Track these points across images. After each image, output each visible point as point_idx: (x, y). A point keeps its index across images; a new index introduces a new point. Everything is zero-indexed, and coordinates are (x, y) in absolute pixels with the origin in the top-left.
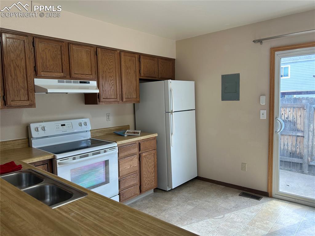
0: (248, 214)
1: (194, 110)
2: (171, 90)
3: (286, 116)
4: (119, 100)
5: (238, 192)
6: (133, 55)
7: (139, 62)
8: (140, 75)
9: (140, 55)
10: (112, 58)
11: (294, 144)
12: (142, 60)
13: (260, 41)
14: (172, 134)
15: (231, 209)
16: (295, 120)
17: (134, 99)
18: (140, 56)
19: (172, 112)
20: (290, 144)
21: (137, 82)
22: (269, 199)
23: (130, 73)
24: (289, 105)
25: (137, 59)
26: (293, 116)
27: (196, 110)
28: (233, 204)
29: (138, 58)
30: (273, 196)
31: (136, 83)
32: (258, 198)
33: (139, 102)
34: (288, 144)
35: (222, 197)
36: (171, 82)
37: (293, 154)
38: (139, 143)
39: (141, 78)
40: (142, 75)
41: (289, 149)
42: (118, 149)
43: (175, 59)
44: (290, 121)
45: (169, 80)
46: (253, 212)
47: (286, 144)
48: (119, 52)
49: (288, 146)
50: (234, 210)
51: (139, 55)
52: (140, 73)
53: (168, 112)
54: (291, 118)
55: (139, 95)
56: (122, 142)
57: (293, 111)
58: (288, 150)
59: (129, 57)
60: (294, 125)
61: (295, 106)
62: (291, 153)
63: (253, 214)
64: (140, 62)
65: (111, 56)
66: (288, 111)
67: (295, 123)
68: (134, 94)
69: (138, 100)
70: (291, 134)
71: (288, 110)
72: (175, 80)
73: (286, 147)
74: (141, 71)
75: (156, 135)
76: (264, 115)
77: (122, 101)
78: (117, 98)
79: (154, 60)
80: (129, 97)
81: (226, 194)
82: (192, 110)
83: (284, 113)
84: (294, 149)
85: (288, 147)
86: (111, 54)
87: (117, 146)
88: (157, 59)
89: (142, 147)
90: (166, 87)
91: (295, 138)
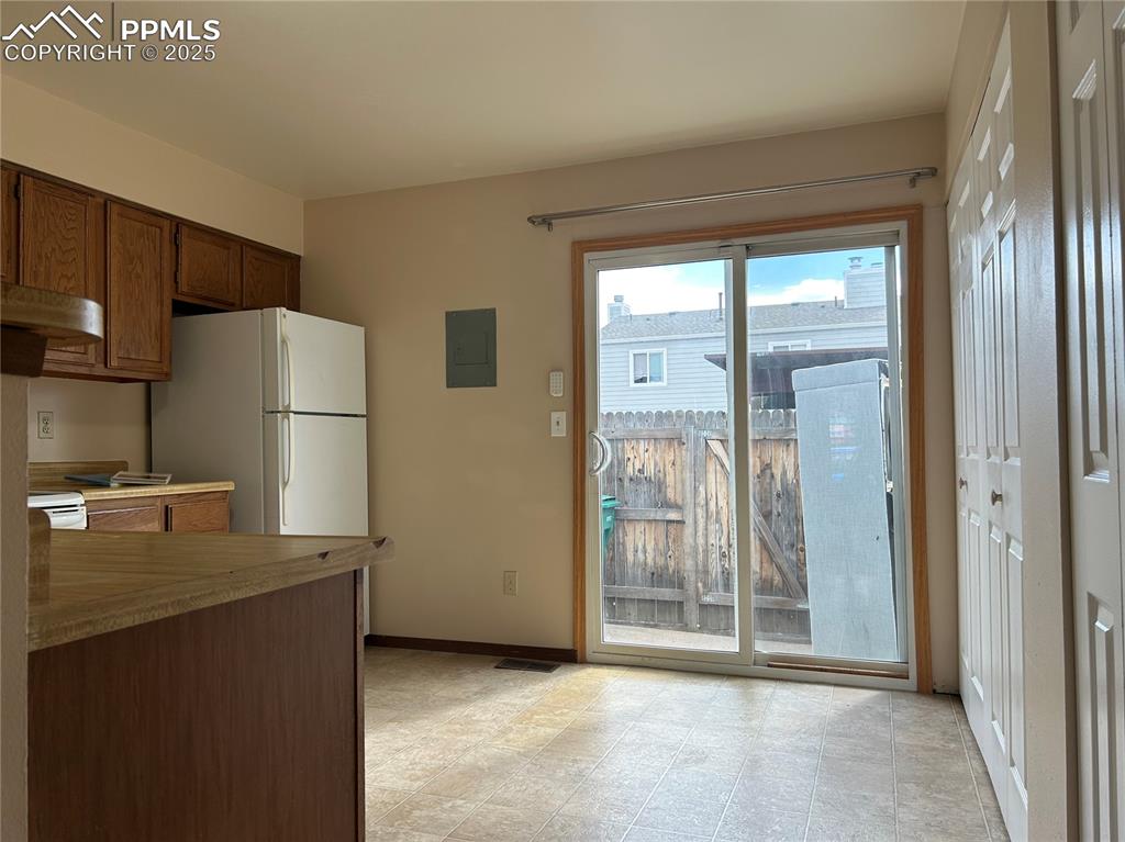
0: (517, 701)
1: (363, 416)
2: (284, 342)
3: (638, 466)
4: (92, 361)
5: (492, 662)
6: (153, 219)
7: (174, 247)
8: (177, 288)
9: (178, 224)
10: (74, 218)
11: (661, 546)
12: (184, 240)
13: (546, 221)
14: (285, 484)
15: (468, 697)
16: (661, 475)
17: (150, 364)
18: (179, 228)
19: (287, 411)
20: (650, 548)
21: (165, 309)
22: (576, 667)
23: (138, 276)
24: (644, 433)
25: (166, 234)
26: (656, 465)
27: (369, 416)
28: (475, 688)
29: (171, 231)
30: (589, 660)
31: (161, 313)
32: (548, 668)
33: (168, 376)
34: (644, 547)
35: (445, 676)
36: (285, 316)
37: (658, 577)
38: (167, 507)
39: (181, 298)
40: (184, 288)
41: (650, 561)
42: (88, 516)
43: (299, 257)
44: (648, 479)
45: (278, 309)
46: (530, 697)
47: (640, 547)
48: (102, 201)
49: (645, 552)
50: (478, 699)
51: (174, 223)
52: (176, 282)
53: (273, 412)
54: (650, 471)
55: (171, 353)
56: (103, 495)
57: (656, 451)
58: (646, 564)
59: (139, 225)
60: (660, 491)
61: (659, 435)
62: (653, 574)
63: (529, 701)
64: (177, 246)
65: (73, 212)
66: (641, 451)
67: (660, 485)
68: (153, 348)
69: (165, 370)
70: (652, 516)
71: (642, 445)
72: (298, 311)
73: (641, 556)
74: (179, 276)
75: (230, 486)
76: (560, 425)
77: (106, 366)
78: (84, 354)
79: (228, 248)
80: (133, 356)
81: (458, 670)
82: (356, 416)
83: (632, 457)
84: (661, 561)
85: (646, 558)
86: (72, 204)
87: (82, 505)
88: (238, 248)
89: (175, 522)
90: (269, 331)
91: (662, 527)
